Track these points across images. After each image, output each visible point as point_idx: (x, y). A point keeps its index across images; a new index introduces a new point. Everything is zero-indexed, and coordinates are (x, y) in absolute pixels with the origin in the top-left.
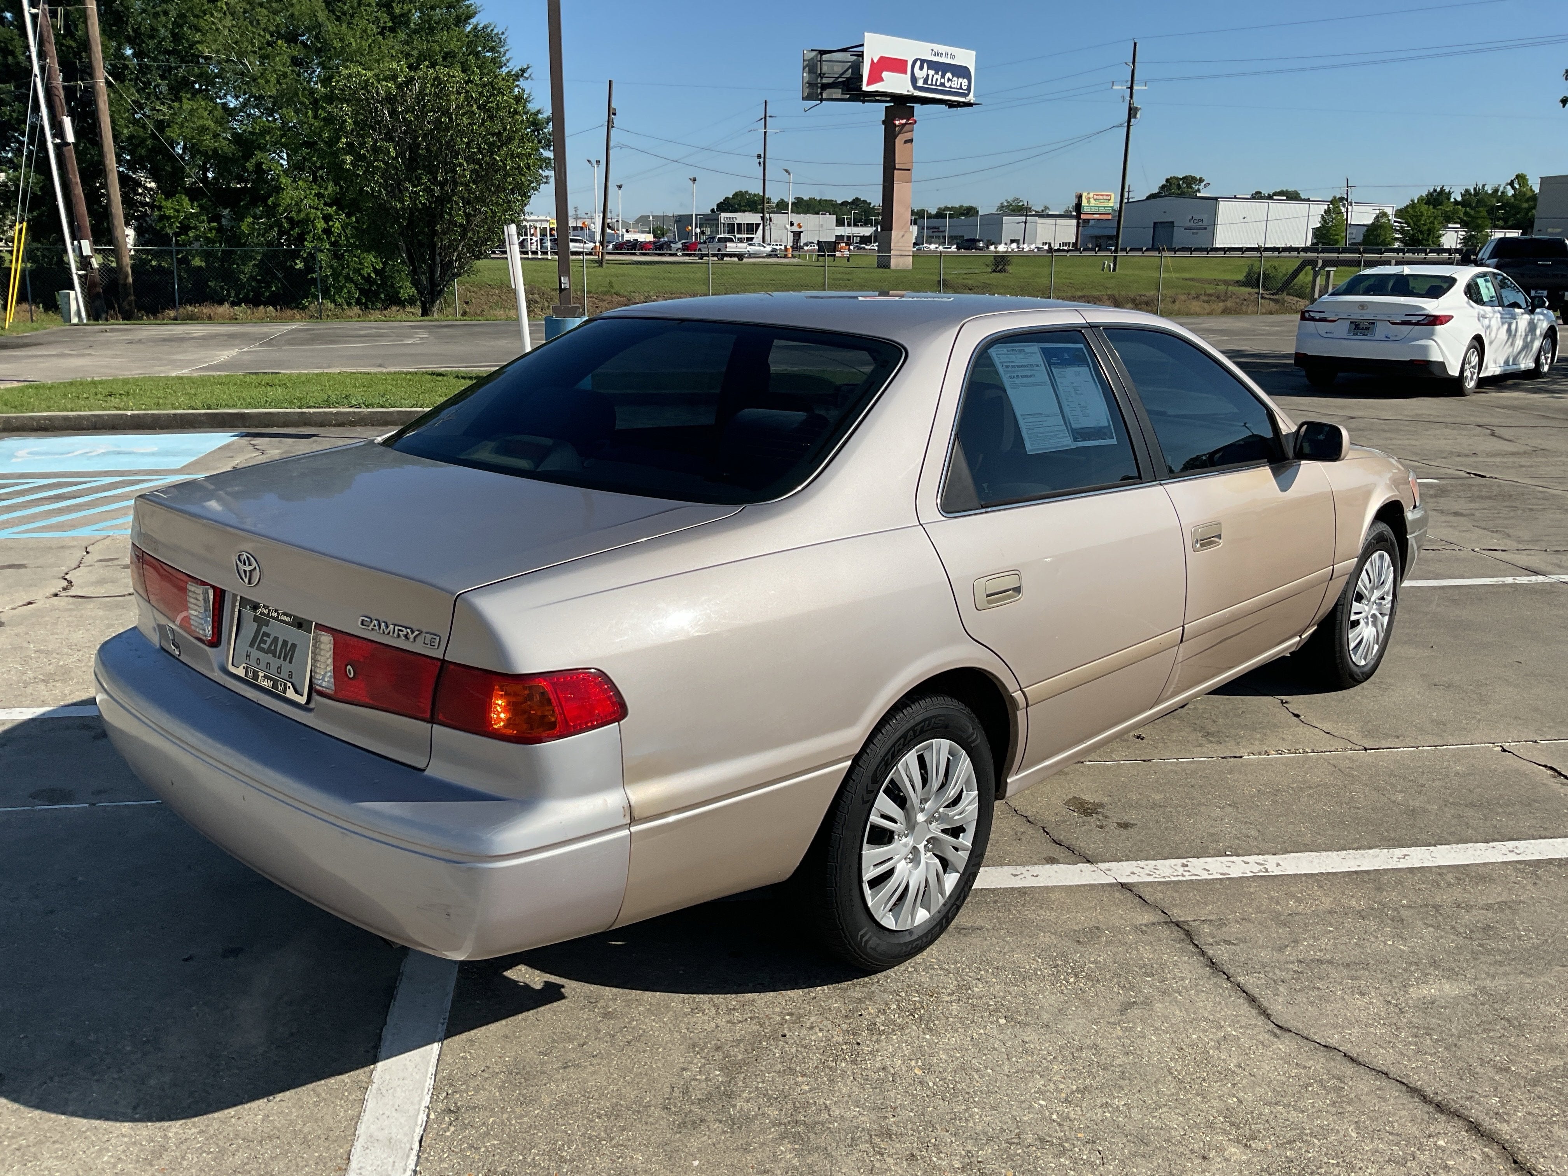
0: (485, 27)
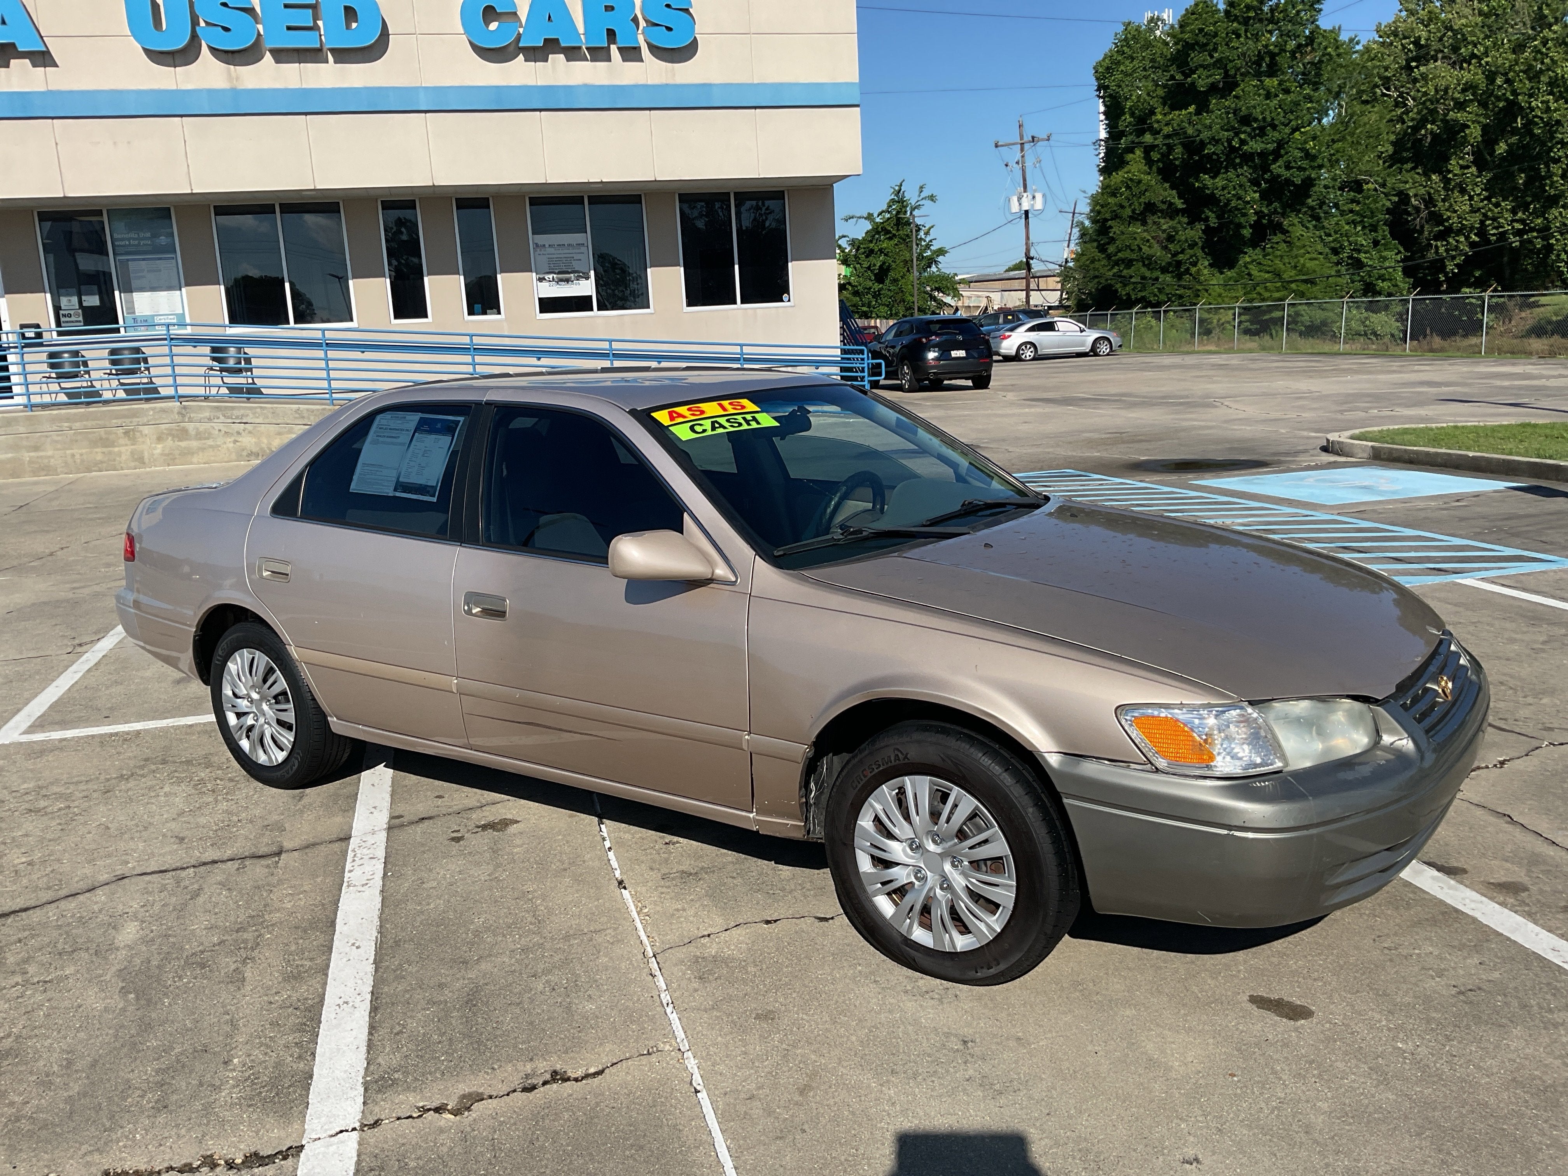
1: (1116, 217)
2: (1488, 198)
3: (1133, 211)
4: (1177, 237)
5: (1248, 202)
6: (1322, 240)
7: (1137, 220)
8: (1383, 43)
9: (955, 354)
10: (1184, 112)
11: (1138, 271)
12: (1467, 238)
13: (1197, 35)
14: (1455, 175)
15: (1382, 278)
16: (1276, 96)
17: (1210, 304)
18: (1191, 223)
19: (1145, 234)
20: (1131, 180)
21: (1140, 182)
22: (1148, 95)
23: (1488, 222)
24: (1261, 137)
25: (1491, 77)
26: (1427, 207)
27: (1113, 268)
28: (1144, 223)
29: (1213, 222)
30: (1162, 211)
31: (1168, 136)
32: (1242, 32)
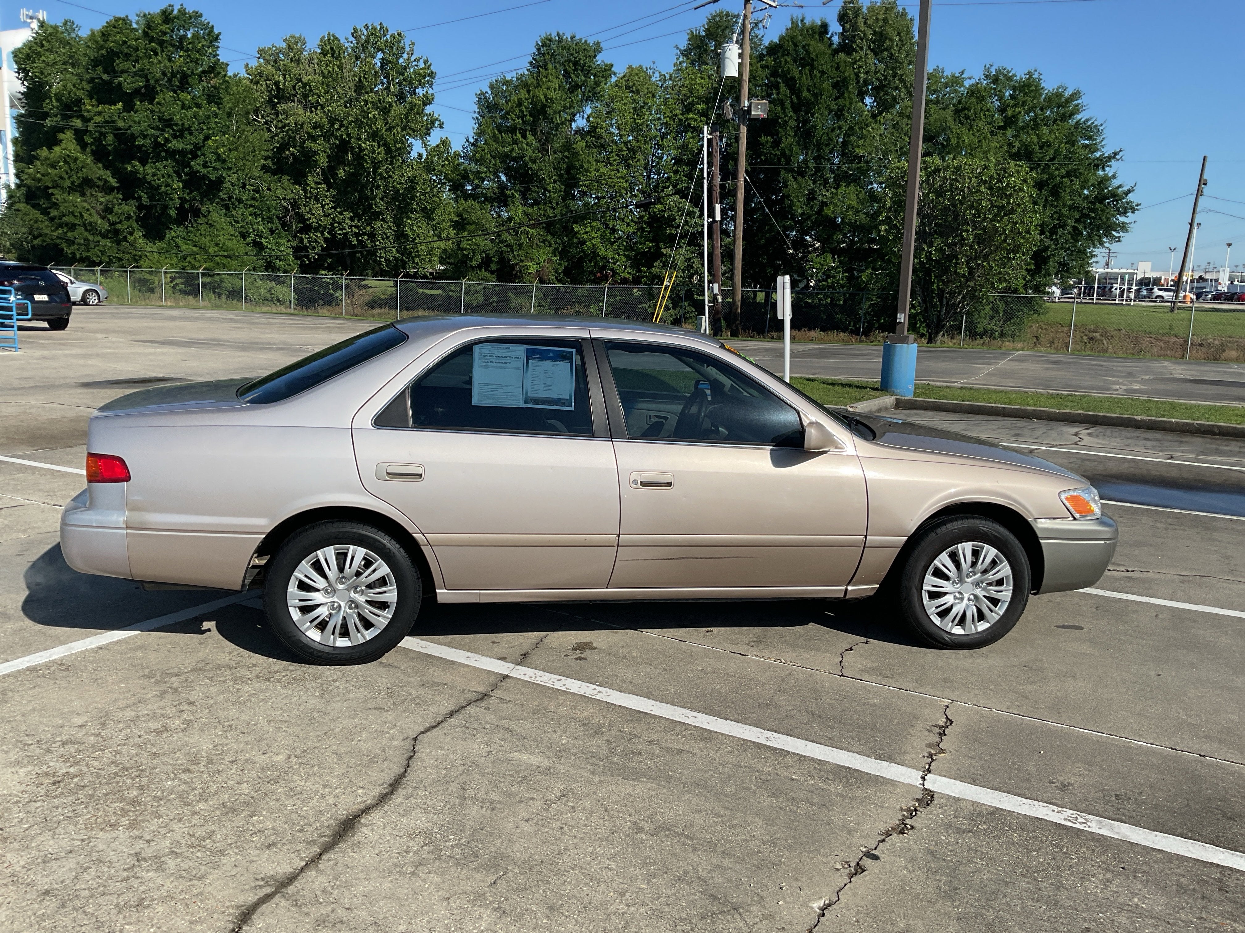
0: (1087, 120)
1: (56, 186)
2: (335, 208)
3: (73, 183)
4: (115, 210)
5: (175, 189)
6: (232, 226)
7: (76, 191)
8: (252, 80)
9: (37, 297)
10: (113, 107)
11: (80, 234)
12: (323, 234)
13: (121, 46)
14: (312, 188)
15: (278, 258)
16: (190, 108)
17: (151, 268)
18: (125, 199)
19: (85, 205)
20: (68, 156)
21: (76, 159)
22: (74, 86)
23: (336, 225)
24: (181, 138)
25: (332, 122)
26: (293, 209)
27: (57, 229)
28: (83, 194)
29: (145, 200)
30: (98, 186)
31: (98, 125)
32: (159, 51)
